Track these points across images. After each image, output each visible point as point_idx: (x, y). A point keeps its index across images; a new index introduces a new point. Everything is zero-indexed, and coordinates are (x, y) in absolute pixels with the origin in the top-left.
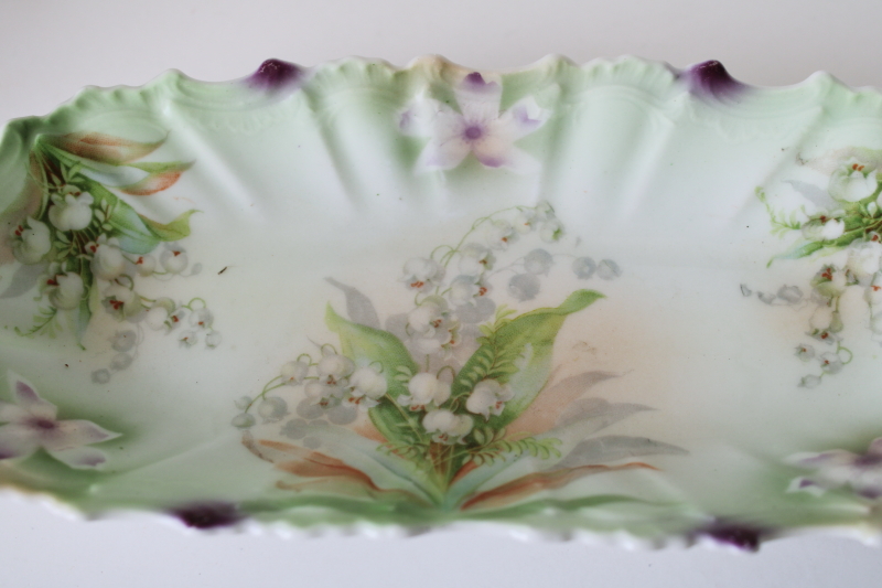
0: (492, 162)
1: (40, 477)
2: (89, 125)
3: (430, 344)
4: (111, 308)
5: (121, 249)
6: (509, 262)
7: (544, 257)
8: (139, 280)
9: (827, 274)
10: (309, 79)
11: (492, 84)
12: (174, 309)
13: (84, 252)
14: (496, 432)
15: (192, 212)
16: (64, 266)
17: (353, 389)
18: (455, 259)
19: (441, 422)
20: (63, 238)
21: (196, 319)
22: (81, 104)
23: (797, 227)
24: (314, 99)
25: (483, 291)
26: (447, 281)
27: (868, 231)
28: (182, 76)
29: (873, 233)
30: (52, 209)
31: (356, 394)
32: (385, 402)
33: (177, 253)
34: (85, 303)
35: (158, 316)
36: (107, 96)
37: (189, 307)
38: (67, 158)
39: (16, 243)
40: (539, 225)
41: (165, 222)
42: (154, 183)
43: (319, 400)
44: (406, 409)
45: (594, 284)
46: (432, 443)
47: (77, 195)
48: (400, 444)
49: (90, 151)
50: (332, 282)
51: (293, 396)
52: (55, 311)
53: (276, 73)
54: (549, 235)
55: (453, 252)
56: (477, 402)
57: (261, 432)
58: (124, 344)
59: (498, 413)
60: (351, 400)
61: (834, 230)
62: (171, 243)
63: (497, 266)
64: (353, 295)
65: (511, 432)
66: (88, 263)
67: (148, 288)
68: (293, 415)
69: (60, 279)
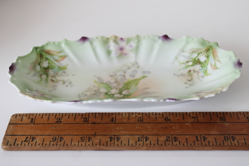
0: (125, 54)
2: (48, 48)
3: (115, 85)
4: (52, 81)
5: (53, 71)
6: (129, 72)
9: (190, 71)
10: (90, 40)
11: (125, 40)
12: (64, 81)
13: (46, 71)
14: (128, 96)
15: (67, 65)
16: (43, 73)
19: (117, 96)
20: (43, 68)
21: (68, 83)
22: (47, 44)
23: (183, 63)
24: (91, 43)
25: (124, 77)
26: (117, 75)
27: (197, 63)
28: (66, 40)
29: (198, 63)
30: (41, 63)
31: (101, 92)
32: (106, 93)
33: (64, 72)
34: (47, 80)
35: (61, 82)
36: (52, 43)
37: (67, 81)
38: (44, 54)
39: (34, 68)
40: (135, 66)
42: (60, 59)
43: (93, 94)
44: (110, 94)
45: (146, 75)
47: (45, 61)
49: (48, 53)
50: (95, 76)
51: (88, 93)
52: (41, 80)
53: (84, 39)
54: (137, 67)
55: (118, 71)
56: (124, 93)
58: (54, 87)
59: (128, 94)
60: (100, 93)
61: (191, 63)
62: (63, 70)
63: (127, 73)
64: (99, 78)
66: (47, 73)
67: (58, 78)
68: (89, 96)
69: (42, 75)
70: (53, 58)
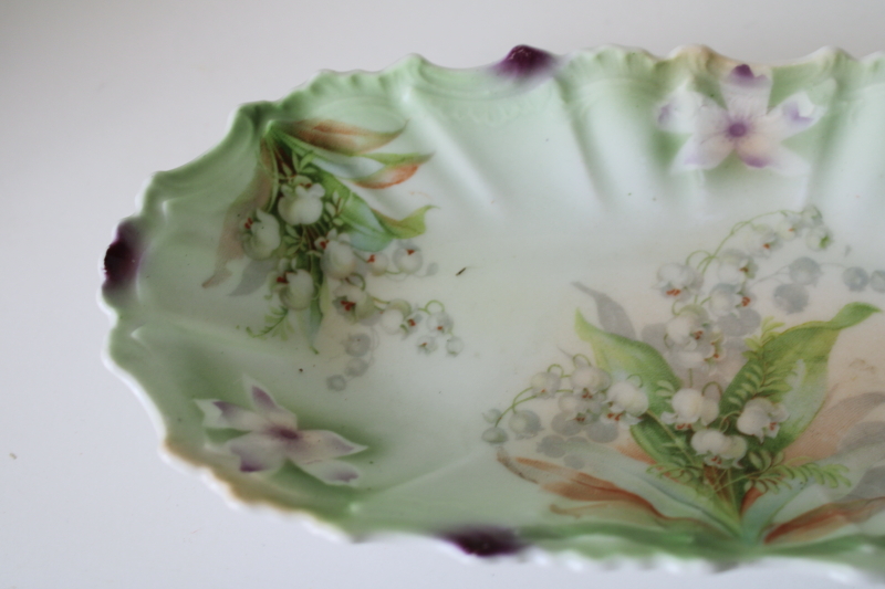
0: (756, 162)
1: (294, 492)
2: (323, 112)
3: (692, 358)
4: (343, 309)
5: (352, 246)
6: (772, 272)
7: (810, 267)
8: (370, 280)
10: (562, 68)
11: (762, 77)
12: (410, 312)
13: (314, 248)
14: (773, 455)
15: (429, 207)
16: (294, 263)
17: (611, 404)
18: (713, 266)
19: (710, 442)
20: (293, 232)
21: (434, 323)
22: (316, 88)
24: (567, 90)
25: (746, 301)
26: (707, 289)
28: (424, 62)
30: (282, 201)
31: (615, 410)
32: (647, 420)
33: (411, 252)
34: (315, 304)
35: (394, 320)
36: (343, 81)
37: (426, 310)
38: (299, 147)
39: (246, 236)
40: (805, 231)
41: (398, 217)
42: (388, 177)
43: (574, 415)
44: (671, 427)
45: (868, 296)
46: (705, 466)
47: (308, 186)
48: (671, 466)
49: (324, 140)
50: (580, 287)
51: (546, 410)
52: (286, 311)
53: (526, 61)
54: (816, 242)
55: (710, 258)
56: (749, 422)
57: (518, 448)
58: (358, 347)
59: (773, 434)
60: (610, 416)
62: (405, 241)
63: (760, 274)
64: (604, 303)
65: (790, 456)
66: (318, 260)
67: (382, 289)
68: (548, 431)
69: (290, 277)
70: (349, 168)
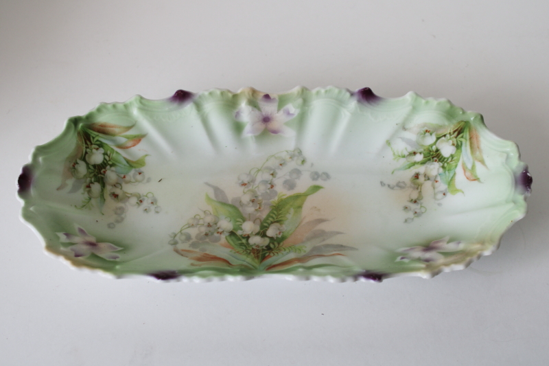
0: (275, 132)
2: (102, 119)
3: (250, 209)
4: (113, 197)
5: (116, 172)
6: (283, 174)
7: (297, 172)
8: (124, 186)
9: (417, 176)
10: (196, 98)
11: (274, 99)
12: (140, 197)
13: (101, 173)
14: (279, 244)
15: (146, 155)
16: (93, 180)
17: (218, 228)
18: (260, 173)
19: (256, 240)
20: (92, 167)
21: (150, 201)
22: (99, 110)
23: (404, 157)
24: (198, 107)
25: (272, 187)
26: (257, 183)
27: (433, 158)
28: (142, 98)
29: (435, 159)
30: (87, 155)
31: (220, 230)
32: (232, 233)
33: (140, 174)
34: (102, 196)
35: (134, 200)
36: (109, 106)
37: (146, 196)
38: (93, 133)
39: (73, 170)
40: (295, 158)
41: (134, 160)
42: (130, 144)
43: (204, 233)
44: (241, 236)
45: (319, 182)
46: (253, 249)
47: (97, 149)
48: (240, 250)
49: (103, 130)
50: (207, 184)
51: (193, 232)
52: (90, 199)
53: (182, 96)
54: (300, 162)
55: (259, 170)
56: (271, 232)
57: (180, 246)
58: (120, 212)
59: (280, 236)
60: (218, 233)
61: (419, 158)
62: (137, 169)
63: (278, 176)
64: (217, 190)
65: (284, 244)
66: (102, 178)
67: (129, 189)
68: (194, 239)
69: (91, 185)
70: (113, 141)
